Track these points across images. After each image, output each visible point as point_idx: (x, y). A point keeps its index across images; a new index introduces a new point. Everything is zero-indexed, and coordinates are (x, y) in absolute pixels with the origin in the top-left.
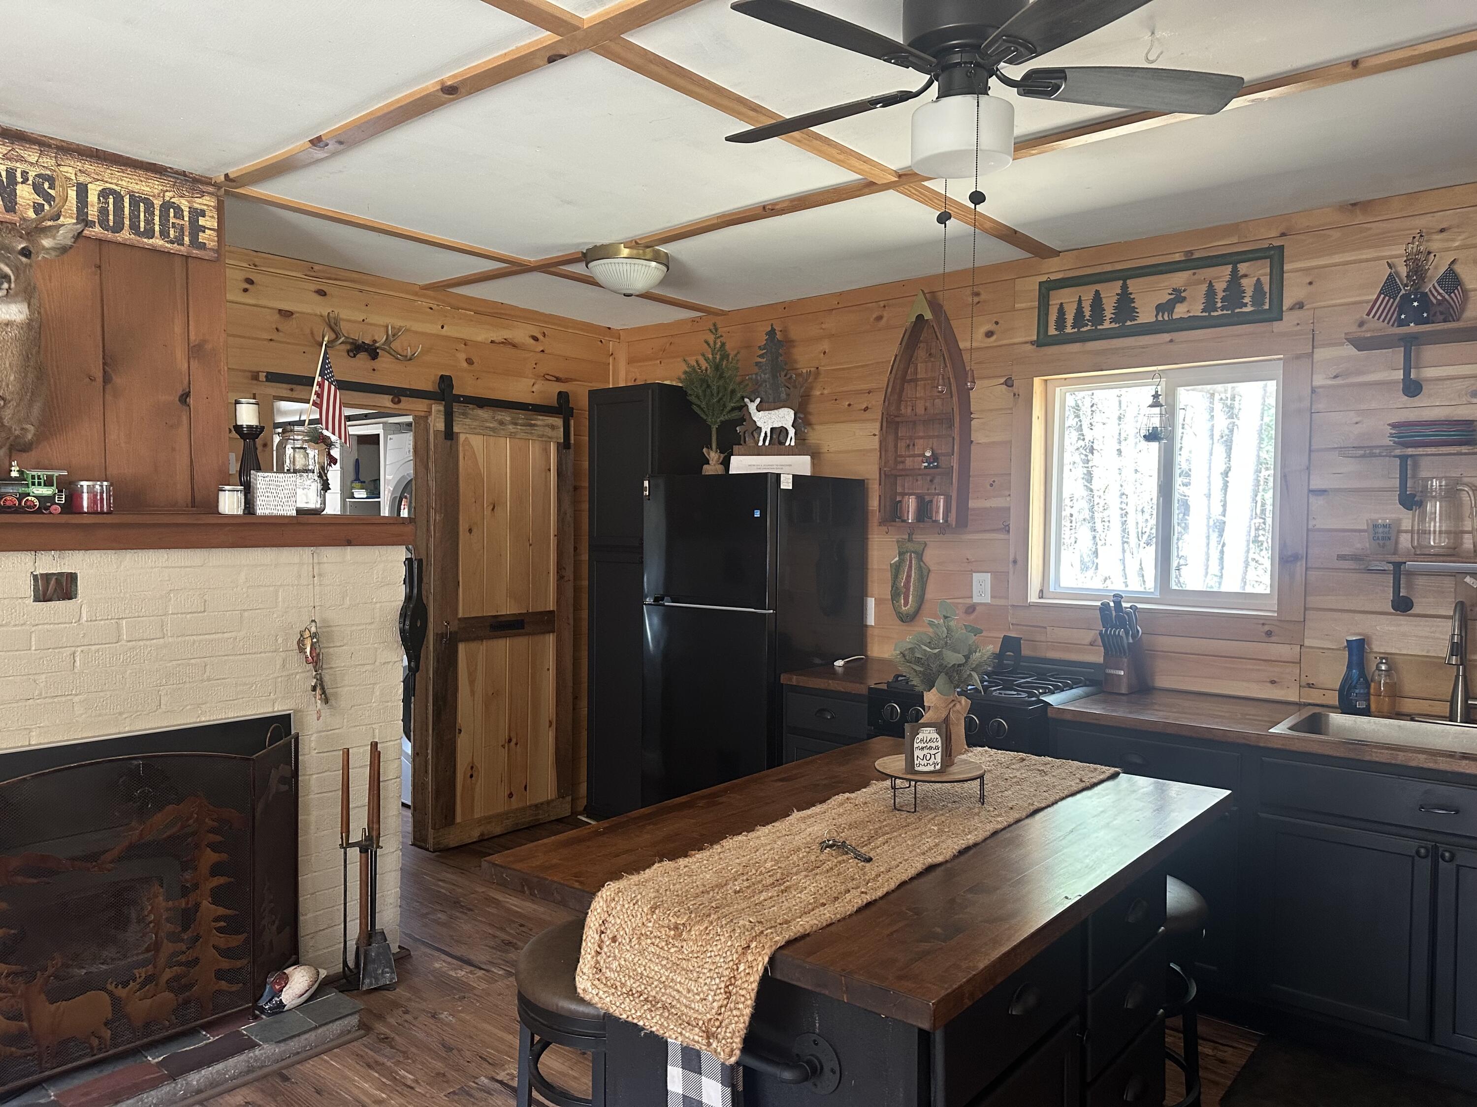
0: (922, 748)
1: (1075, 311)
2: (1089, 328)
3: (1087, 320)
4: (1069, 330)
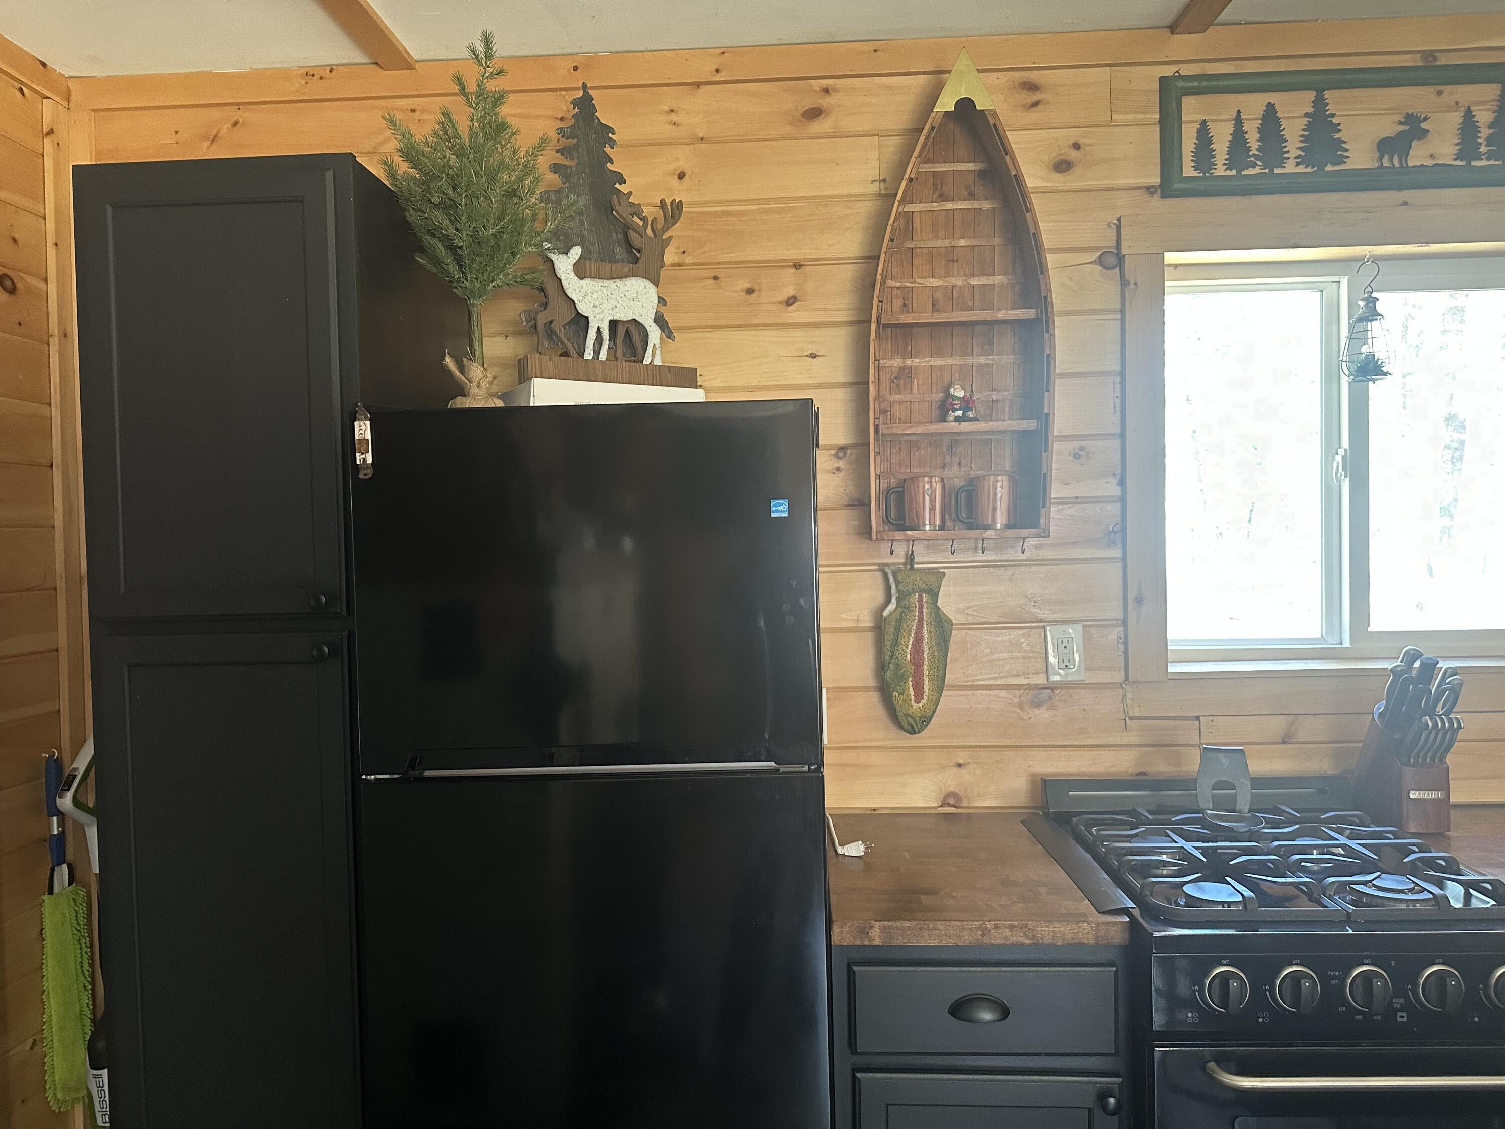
1: (1230, 138)
2: (1257, 170)
3: (1254, 155)
4: (1220, 170)
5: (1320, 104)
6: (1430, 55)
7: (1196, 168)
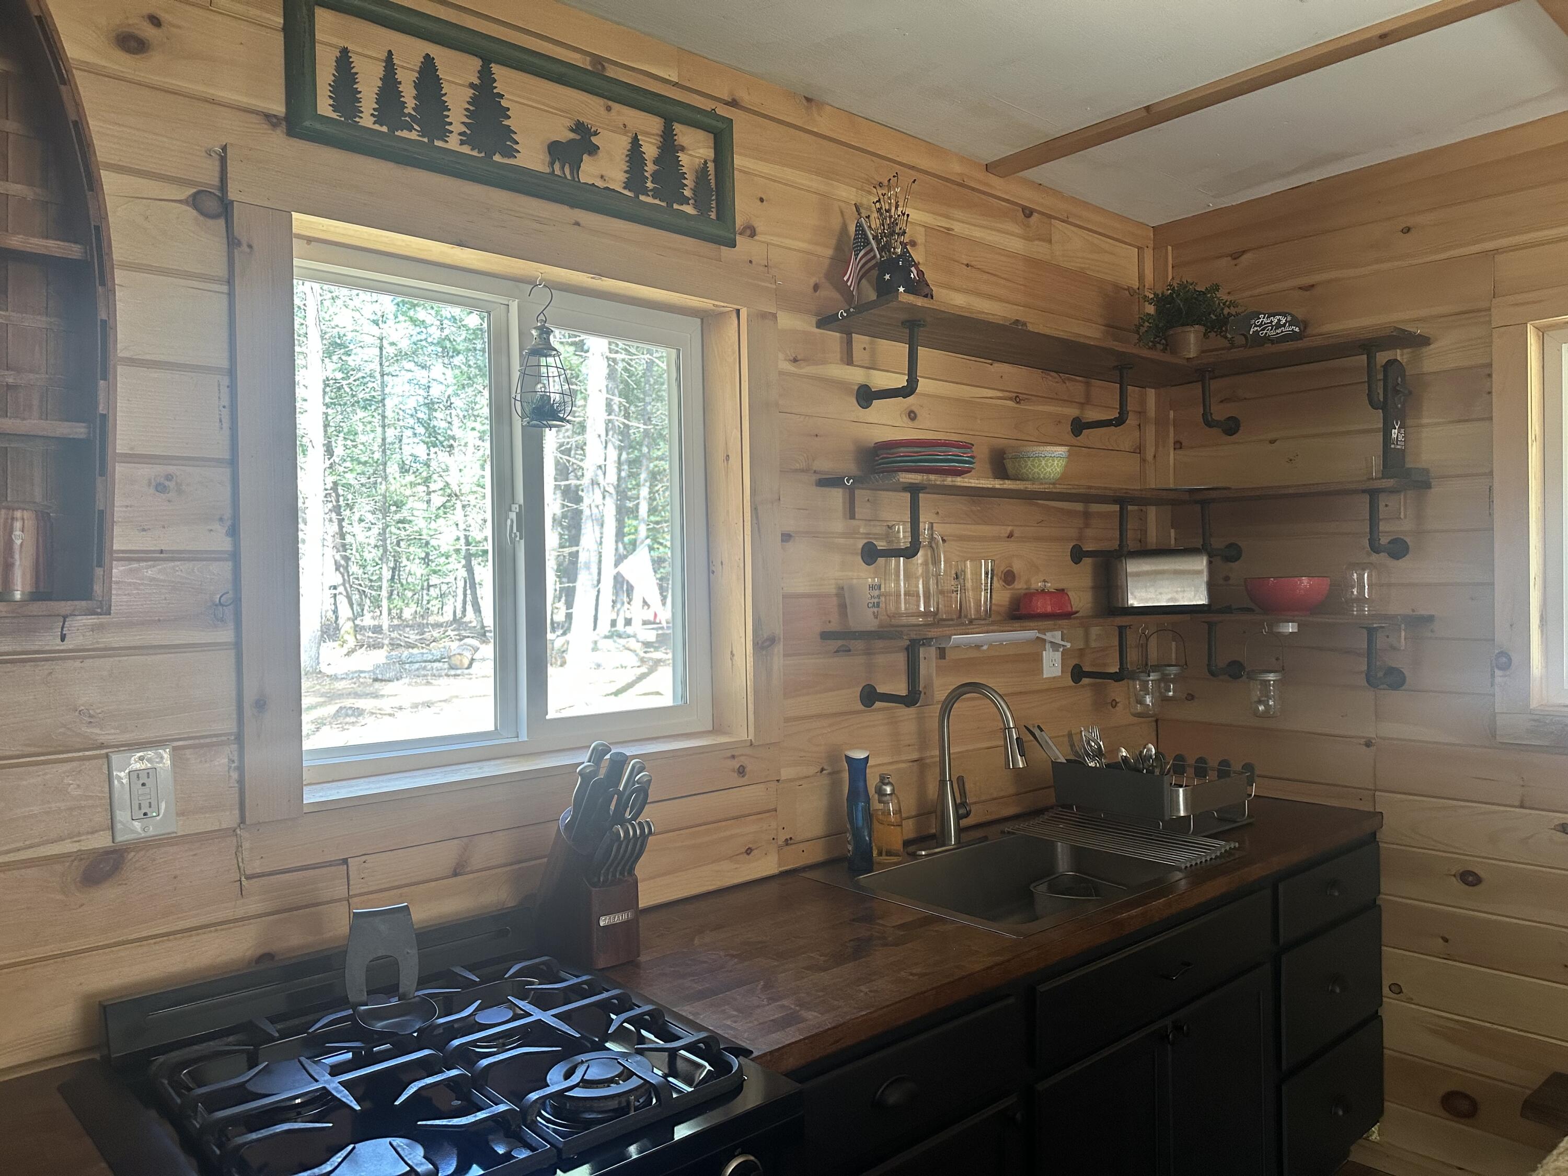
1: (379, 82)
2: (413, 135)
3: (410, 115)
4: (366, 121)
5: (486, 76)
6: (598, 61)
7: (334, 108)
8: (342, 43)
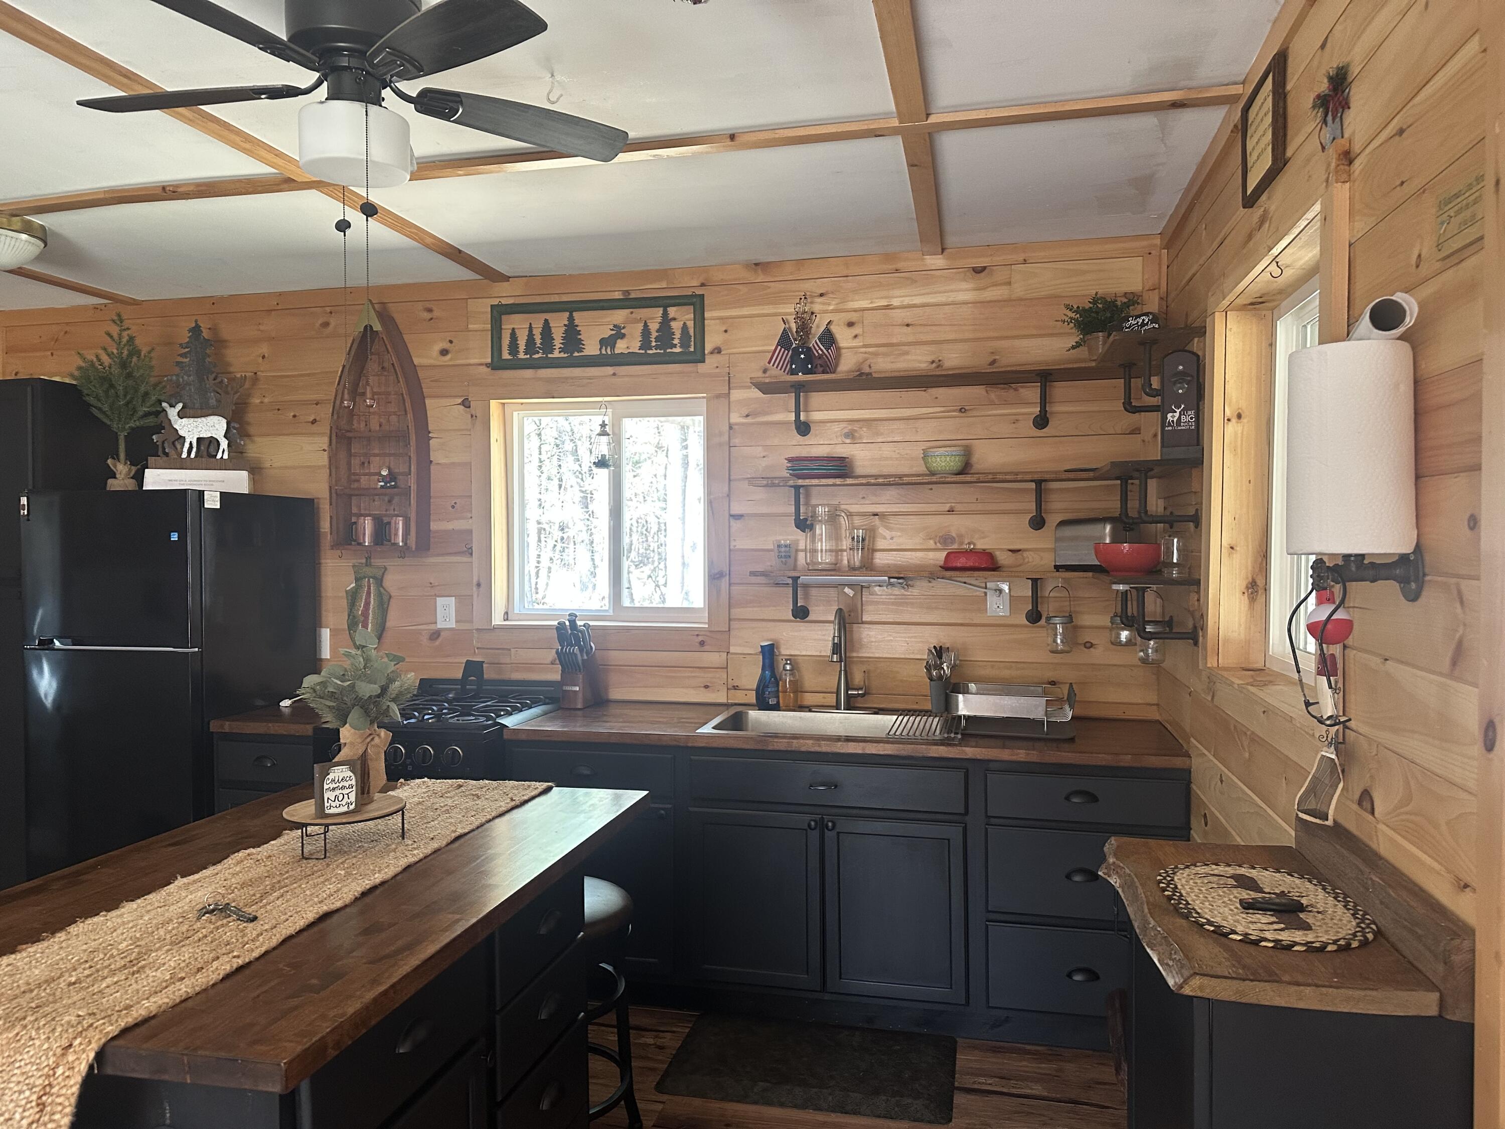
0: (334, 789)
1: (526, 338)
2: (540, 355)
3: (538, 347)
4: (522, 356)
5: (571, 319)
6: (627, 292)
7: (510, 354)
8: (512, 326)
